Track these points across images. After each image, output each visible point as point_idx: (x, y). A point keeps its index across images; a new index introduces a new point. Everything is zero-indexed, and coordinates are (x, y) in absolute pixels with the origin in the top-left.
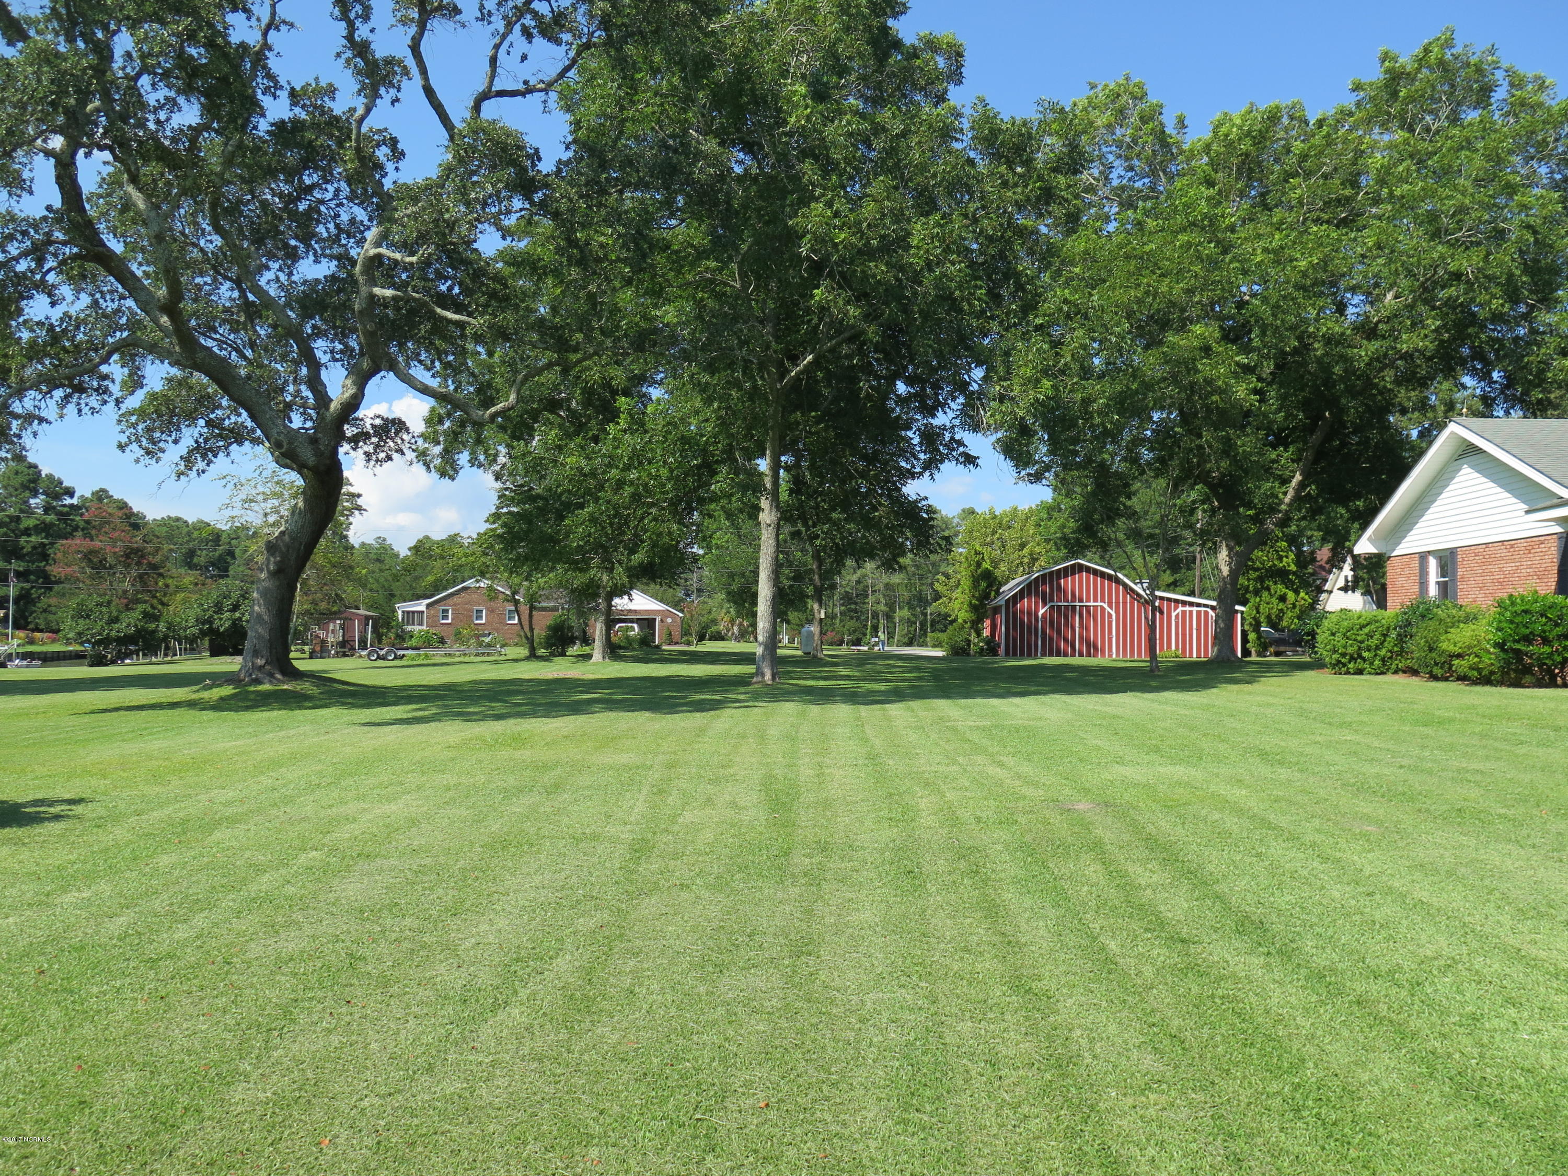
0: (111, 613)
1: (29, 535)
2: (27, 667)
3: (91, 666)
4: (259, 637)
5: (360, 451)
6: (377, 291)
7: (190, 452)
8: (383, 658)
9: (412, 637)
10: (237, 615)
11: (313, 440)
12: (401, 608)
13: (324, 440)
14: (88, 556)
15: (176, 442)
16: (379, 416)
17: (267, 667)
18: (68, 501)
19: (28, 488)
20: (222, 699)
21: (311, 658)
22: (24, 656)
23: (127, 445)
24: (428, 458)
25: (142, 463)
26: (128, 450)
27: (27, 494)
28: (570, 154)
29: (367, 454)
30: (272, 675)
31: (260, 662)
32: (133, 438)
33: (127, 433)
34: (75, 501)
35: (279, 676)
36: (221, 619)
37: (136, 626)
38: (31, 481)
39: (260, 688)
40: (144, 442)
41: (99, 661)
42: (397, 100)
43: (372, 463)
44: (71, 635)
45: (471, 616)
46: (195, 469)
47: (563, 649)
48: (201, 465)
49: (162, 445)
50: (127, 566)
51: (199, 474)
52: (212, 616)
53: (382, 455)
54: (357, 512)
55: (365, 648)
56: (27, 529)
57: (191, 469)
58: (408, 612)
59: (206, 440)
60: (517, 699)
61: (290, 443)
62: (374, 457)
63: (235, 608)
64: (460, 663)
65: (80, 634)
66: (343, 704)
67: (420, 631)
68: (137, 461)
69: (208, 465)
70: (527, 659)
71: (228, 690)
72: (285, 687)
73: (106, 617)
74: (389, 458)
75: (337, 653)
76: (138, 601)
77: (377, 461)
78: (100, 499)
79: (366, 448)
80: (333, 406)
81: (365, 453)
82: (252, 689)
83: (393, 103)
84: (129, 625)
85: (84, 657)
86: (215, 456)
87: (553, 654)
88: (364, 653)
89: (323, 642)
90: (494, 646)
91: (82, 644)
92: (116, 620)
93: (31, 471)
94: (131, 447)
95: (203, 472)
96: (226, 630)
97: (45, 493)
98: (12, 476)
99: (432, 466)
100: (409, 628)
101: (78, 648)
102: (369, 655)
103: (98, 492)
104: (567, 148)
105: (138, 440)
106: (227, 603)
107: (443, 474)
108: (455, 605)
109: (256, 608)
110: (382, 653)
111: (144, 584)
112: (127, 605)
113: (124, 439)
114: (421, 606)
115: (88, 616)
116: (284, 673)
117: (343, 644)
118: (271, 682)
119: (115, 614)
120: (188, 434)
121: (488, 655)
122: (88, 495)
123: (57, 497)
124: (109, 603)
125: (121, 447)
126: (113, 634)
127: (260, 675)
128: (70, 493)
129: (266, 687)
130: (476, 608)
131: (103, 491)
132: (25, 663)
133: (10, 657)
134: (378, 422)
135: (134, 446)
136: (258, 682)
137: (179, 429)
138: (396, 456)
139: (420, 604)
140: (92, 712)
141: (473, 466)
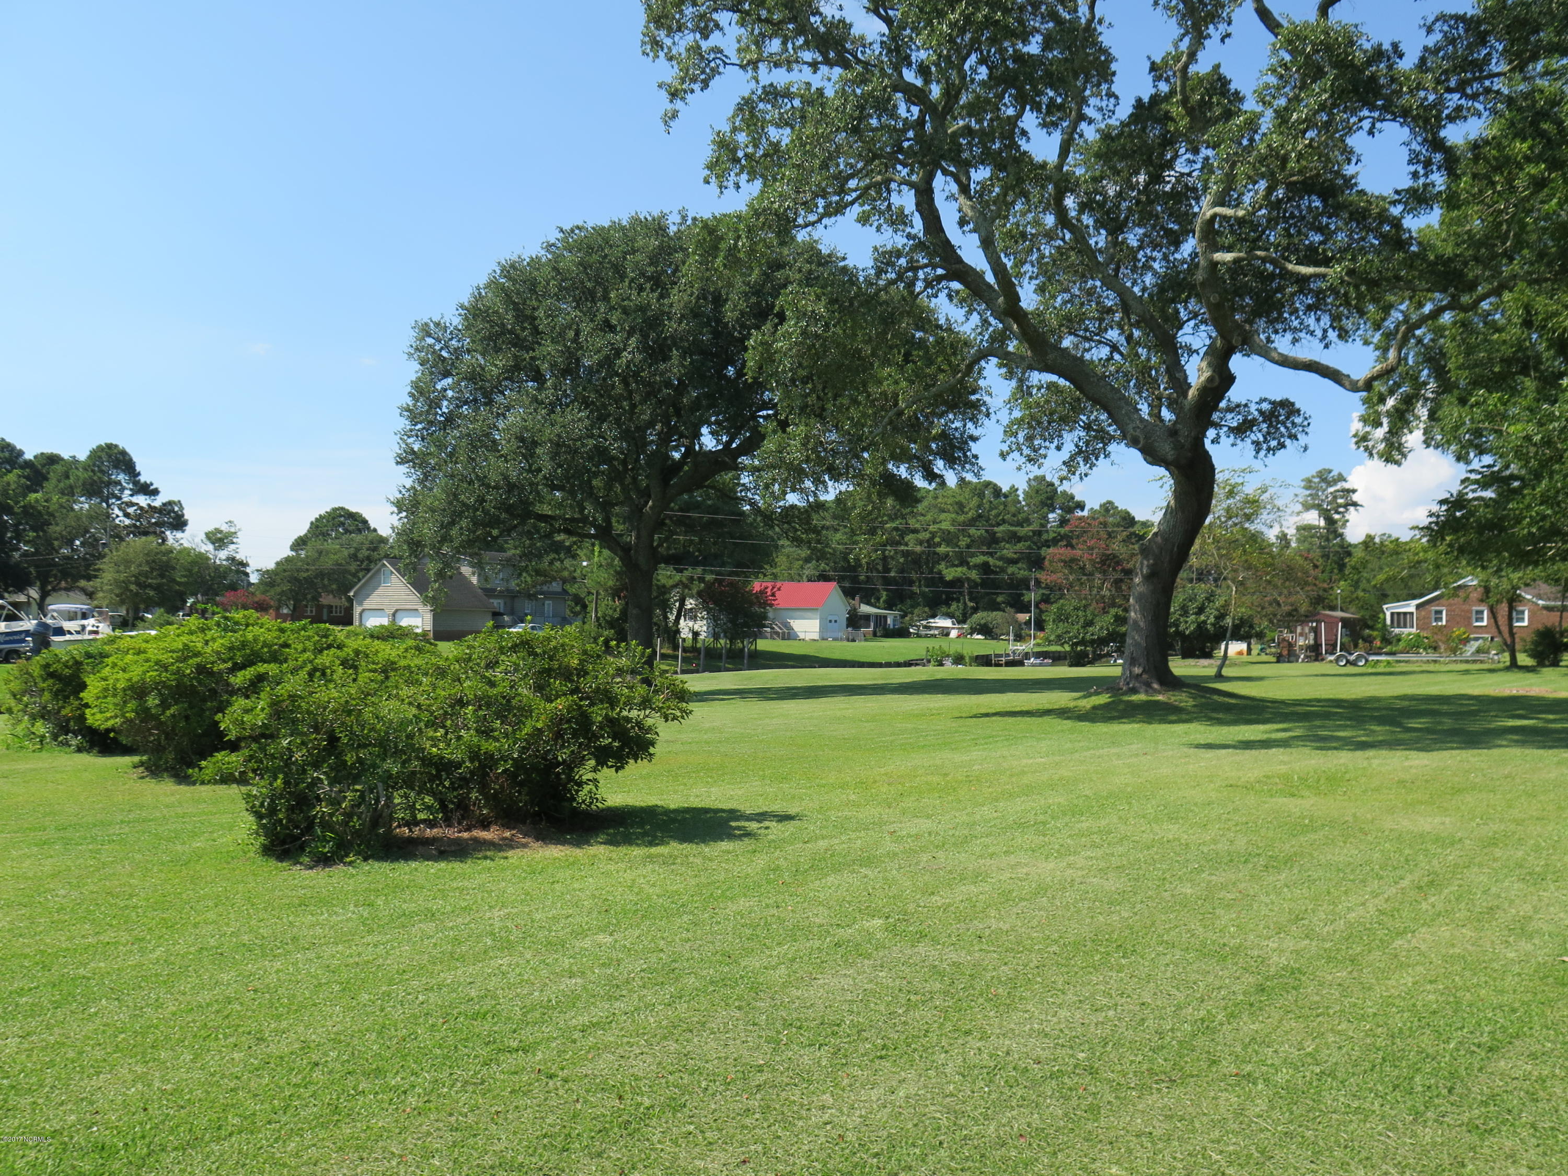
0: (1086, 616)
1: (1049, 547)
2: (1041, 665)
3: (1071, 666)
4: (1137, 644)
5: (1249, 441)
6: (1218, 256)
7: (1072, 458)
8: (1354, 664)
9: (1399, 640)
10: (1202, 618)
11: (1173, 432)
12: (1389, 609)
13: (1184, 432)
14: (1069, 563)
15: (1058, 448)
16: (1265, 400)
17: (1145, 676)
18: (1079, 513)
19: (1046, 505)
20: (1094, 708)
21: (1278, 662)
22: (1038, 655)
23: (1008, 454)
24: (1370, 444)
25: (1024, 471)
26: (1009, 458)
27: (1045, 509)
28: (1436, 37)
29: (1257, 444)
30: (1148, 685)
31: (1137, 670)
32: (1014, 447)
33: (1008, 443)
34: (1085, 513)
35: (1156, 686)
36: (1186, 622)
37: (1108, 629)
38: (1048, 498)
39: (1134, 698)
40: (1026, 451)
41: (1079, 660)
42: (1228, 35)
43: (1263, 453)
44: (1052, 638)
45: (1470, 618)
46: (1078, 473)
47: (1555, 658)
48: (1083, 468)
49: (1042, 451)
50: (1104, 572)
51: (1081, 478)
52: (1178, 620)
53: (1273, 443)
54: (1352, 509)
55: (1332, 653)
56: (1047, 541)
57: (1074, 474)
58: (1399, 614)
59: (1087, 443)
60: (1414, 724)
61: (1146, 438)
62: (1265, 446)
63: (1201, 610)
64: (1422, 672)
65: (1059, 637)
66: (1210, 719)
67: (1410, 634)
68: (1019, 469)
69: (1091, 468)
70: (1507, 669)
71: (1103, 699)
72: (1160, 698)
73: (1082, 620)
74: (1282, 446)
75: (1306, 657)
76: (1113, 605)
77: (1269, 449)
78: (1107, 510)
79: (1253, 437)
80: (1192, 393)
81: (1253, 442)
82: (1126, 698)
83: (1223, 40)
84: (1102, 628)
85: (1065, 658)
86: (1097, 459)
87: (1541, 664)
88: (1332, 658)
89: (1290, 645)
90: (1488, 652)
91: (1062, 645)
92: (1090, 623)
93: (1049, 489)
94: (1012, 455)
95: (1086, 475)
96: (1191, 633)
97: (1061, 508)
98: (1034, 495)
99: (1374, 452)
100: (1397, 630)
101: (1059, 648)
102: (1337, 660)
103: (1104, 504)
104: (1430, 30)
105: (1020, 450)
106: (1193, 607)
107: (1389, 459)
108: (1450, 605)
109: (1132, 614)
110: (1352, 658)
111: (1118, 589)
112: (1104, 609)
113: (1005, 448)
114: (1410, 606)
115: (1067, 619)
116: (1162, 683)
117: (1309, 648)
118: (1146, 692)
119: (1090, 617)
120: (1069, 439)
121: (1482, 662)
122: (1097, 507)
123: (1070, 510)
124: (1085, 607)
125: (1003, 456)
126: (1088, 637)
127: (1137, 685)
128: (1081, 506)
129: (1141, 697)
130: (1475, 608)
131: (1110, 503)
132: (1038, 661)
133: (1027, 656)
134: (1265, 406)
135: (1016, 455)
136: (1134, 691)
137: (1061, 436)
138: (1288, 442)
139: (1408, 605)
140: (975, 716)
141: (1428, 446)
